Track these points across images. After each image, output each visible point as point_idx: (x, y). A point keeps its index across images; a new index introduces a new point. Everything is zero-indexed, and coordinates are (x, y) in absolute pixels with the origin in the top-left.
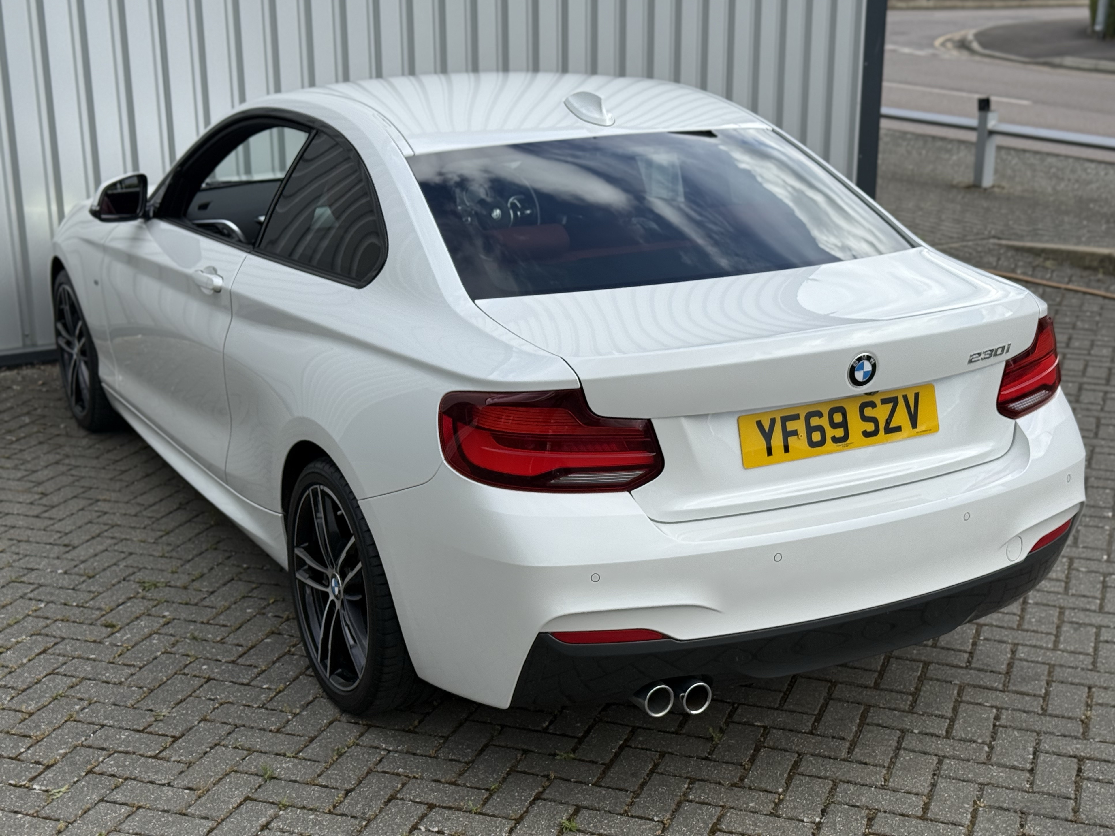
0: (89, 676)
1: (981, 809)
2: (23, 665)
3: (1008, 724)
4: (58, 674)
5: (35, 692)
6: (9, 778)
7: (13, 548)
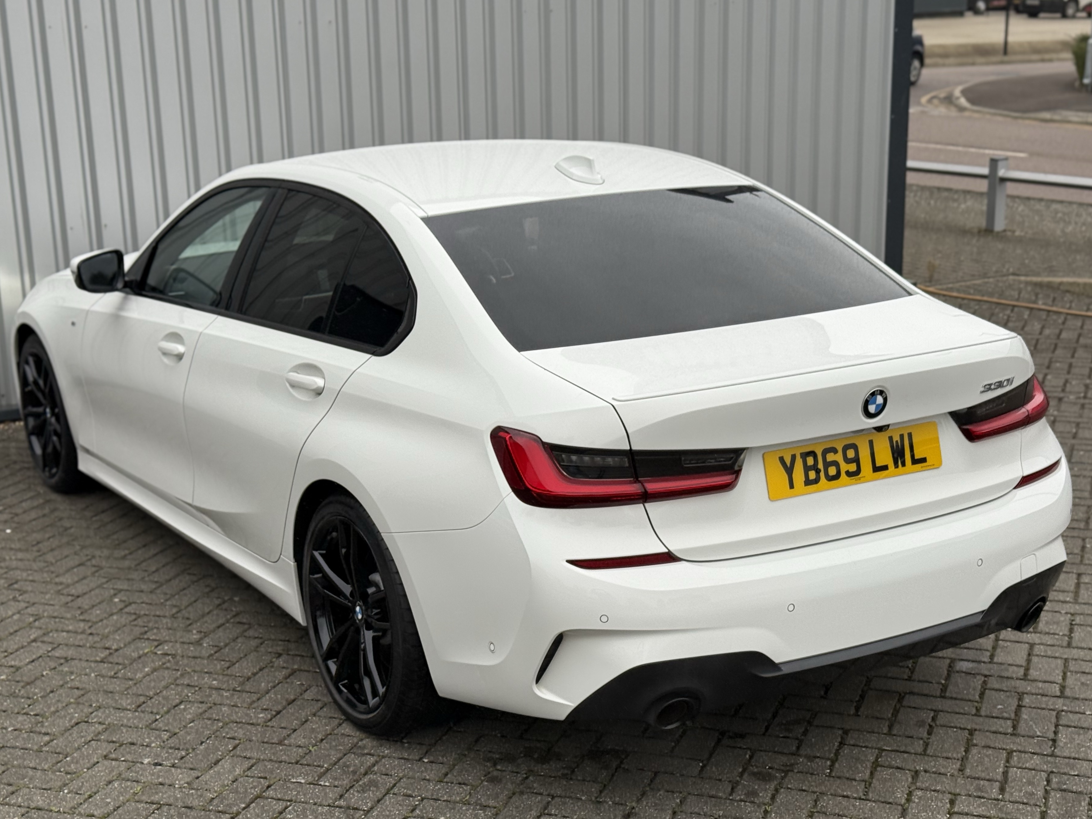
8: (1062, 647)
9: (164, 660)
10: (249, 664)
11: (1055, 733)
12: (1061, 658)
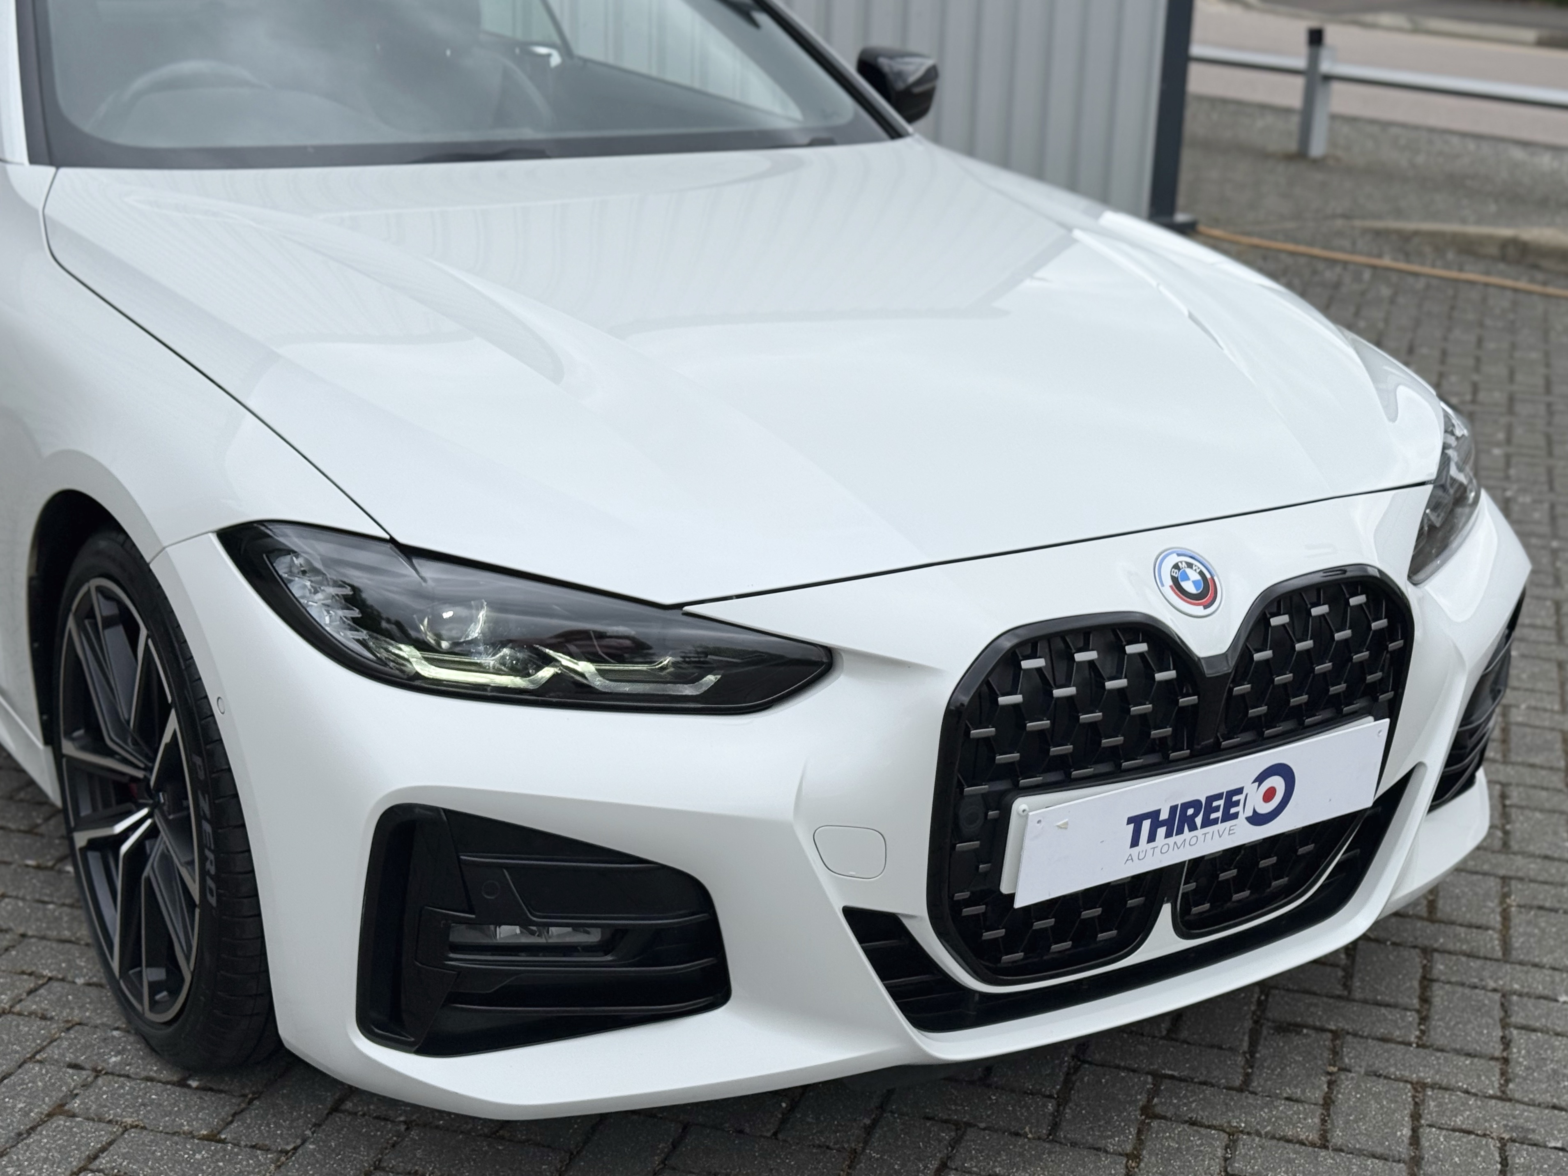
1: (1513, 909)
3: (1524, 803)
6: (27, 857)
8: (1493, 852)
11: (1506, 1043)
12: (1495, 876)
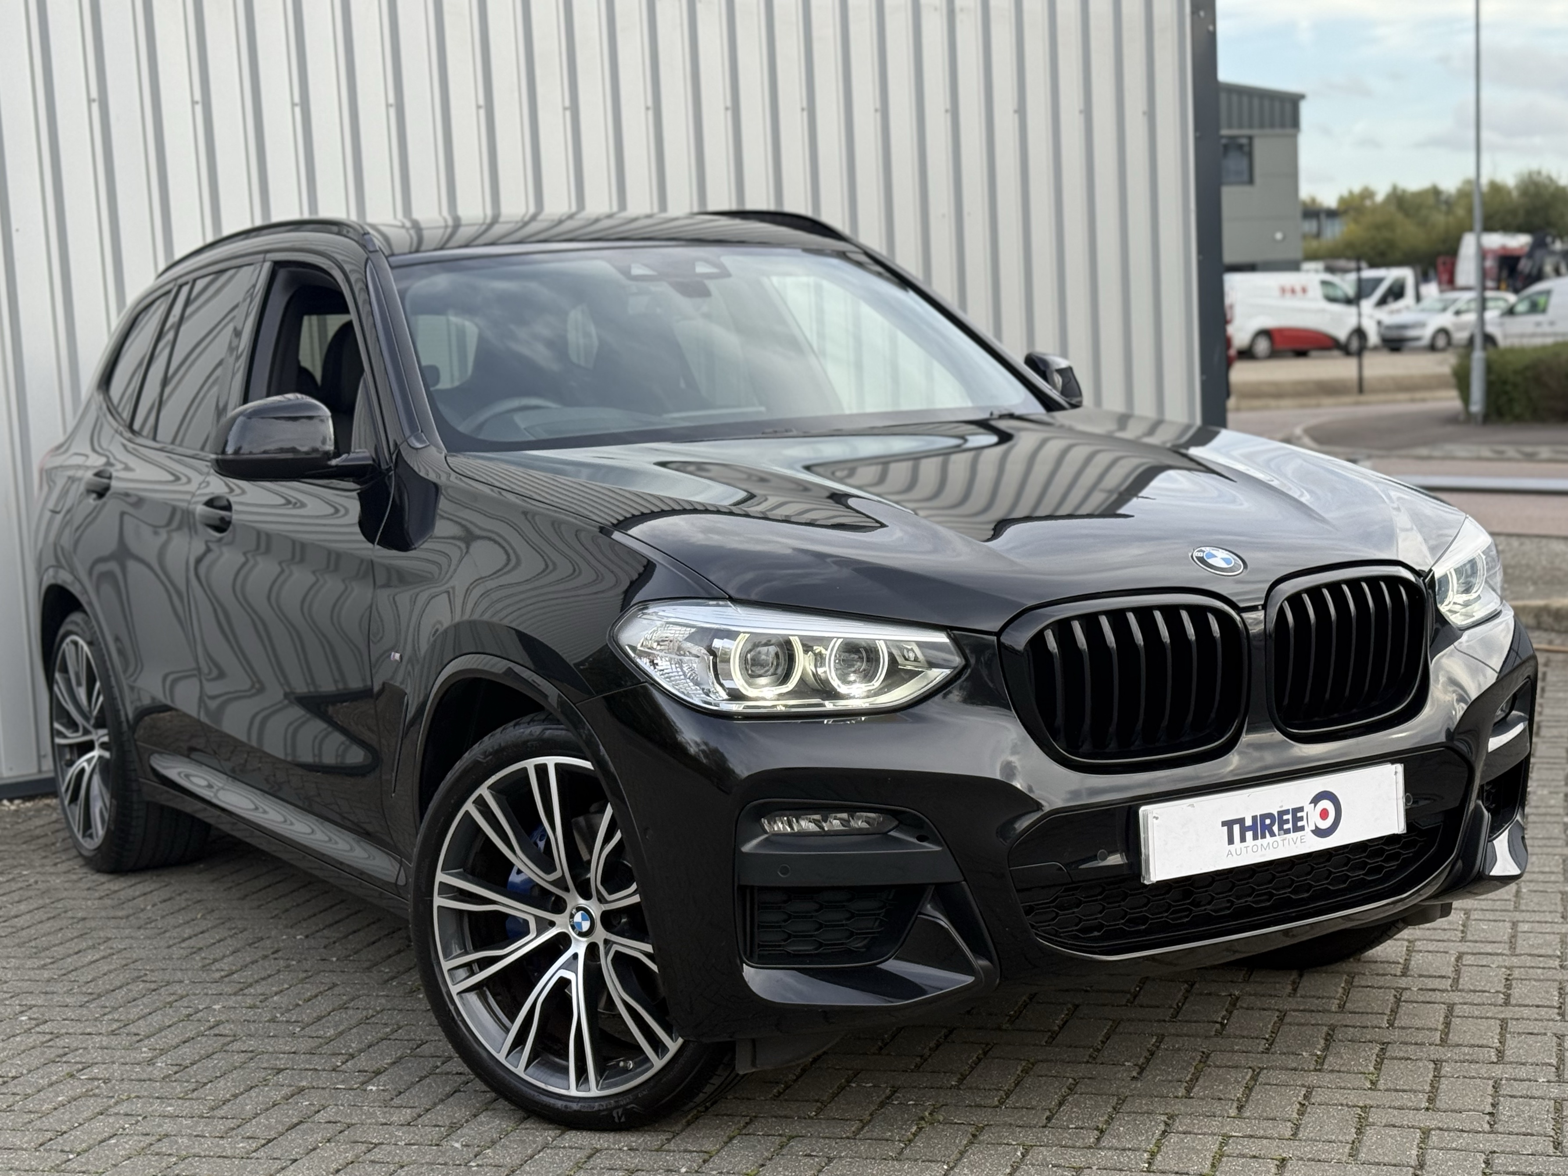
0: (389, 1007)
2: (298, 1005)
4: (347, 1008)
5: (327, 1022)
7: (228, 925)
9: (90, 1087)
10: (229, 1084)
